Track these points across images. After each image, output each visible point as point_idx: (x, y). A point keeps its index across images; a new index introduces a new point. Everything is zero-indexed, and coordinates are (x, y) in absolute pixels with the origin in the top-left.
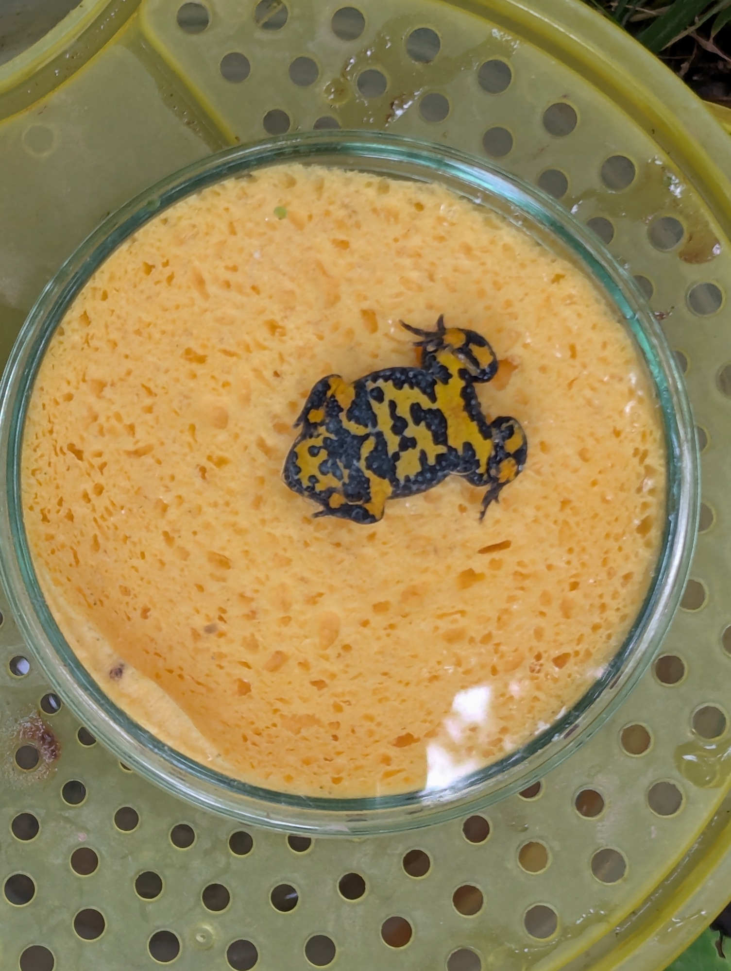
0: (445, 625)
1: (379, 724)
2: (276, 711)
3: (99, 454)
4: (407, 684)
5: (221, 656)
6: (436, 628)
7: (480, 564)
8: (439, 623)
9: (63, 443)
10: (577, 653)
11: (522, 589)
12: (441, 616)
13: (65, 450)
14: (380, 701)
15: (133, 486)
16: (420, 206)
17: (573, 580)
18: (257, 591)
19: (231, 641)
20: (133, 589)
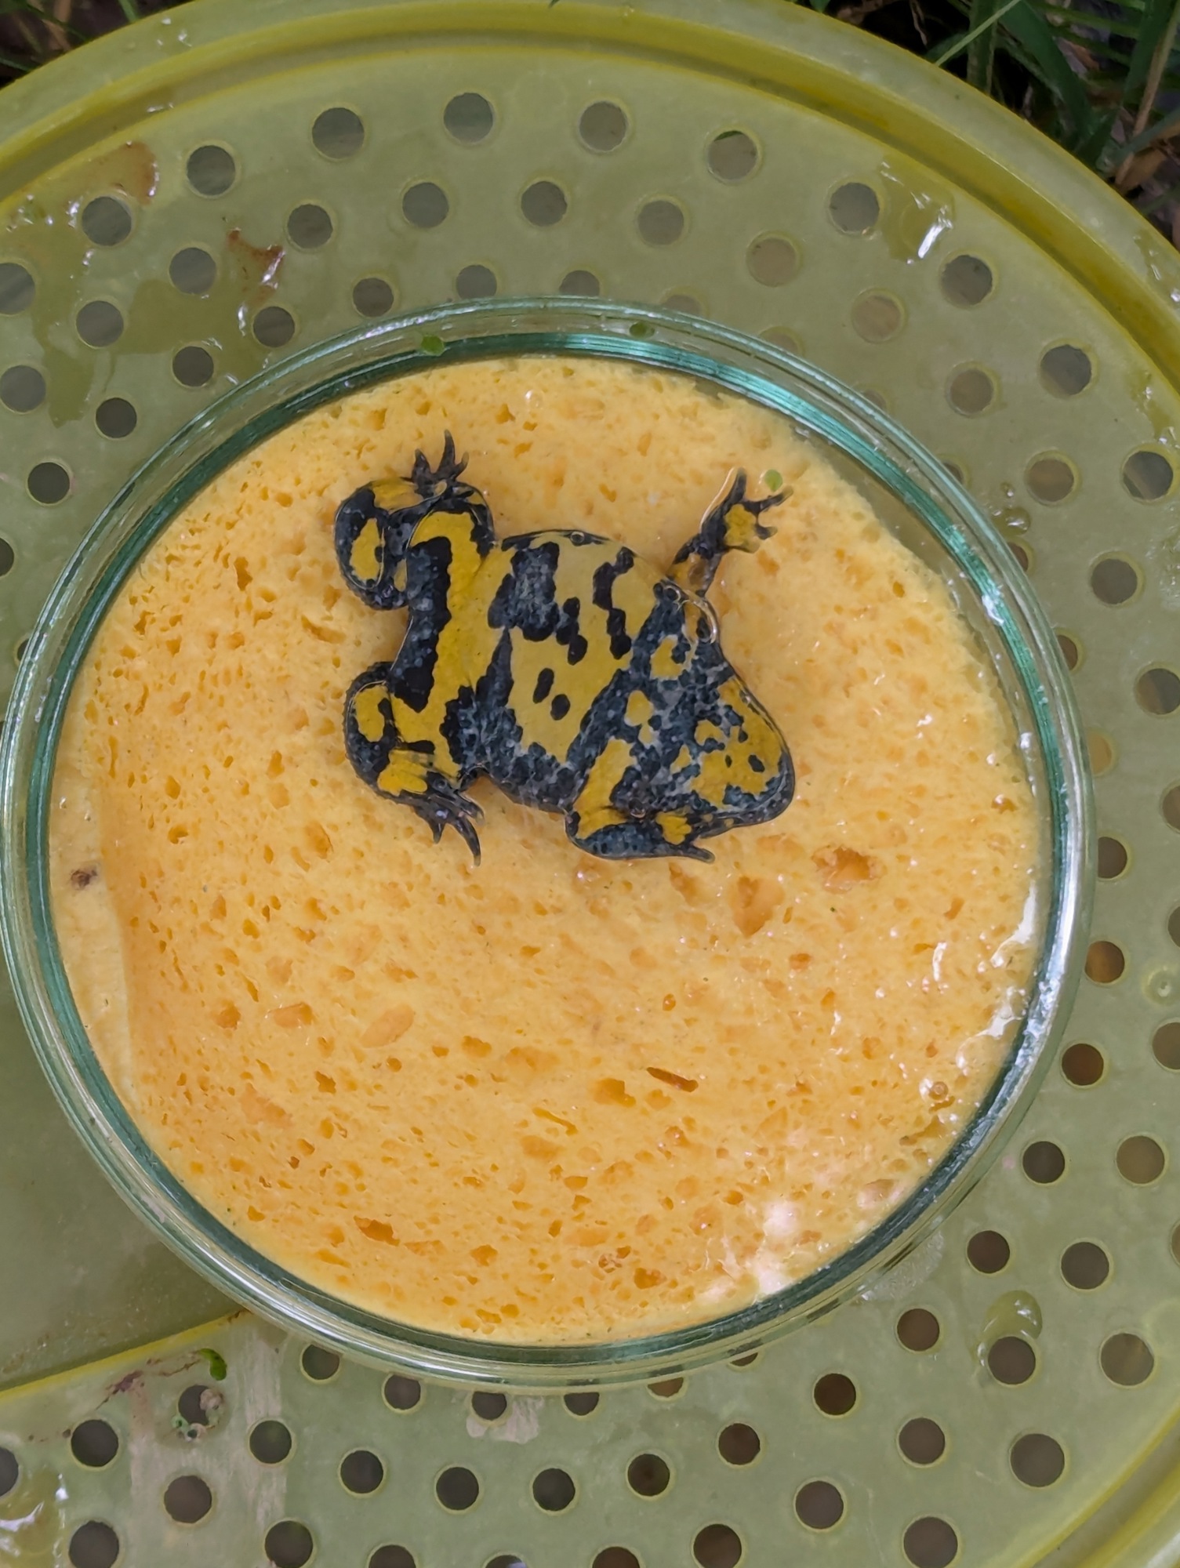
0: (538, 1128)
1: (362, 1187)
2: (247, 1075)
3: (269, 598)
4: (435, 1164)
5: (232, 957)
6: (525, 1124)
7: (639, 1084)
8: (533, 1118)
9: (233, 550)
10: (674, 1284)
11: (668, 1154)
12: (542, 1113)
13: (231, 561)
14: (386, 1160)
15: (281, 669)
16: (899, 589)
17: (739, 1190)
18: (336, 912)
19: (258, 948)
20: (185, 795)
